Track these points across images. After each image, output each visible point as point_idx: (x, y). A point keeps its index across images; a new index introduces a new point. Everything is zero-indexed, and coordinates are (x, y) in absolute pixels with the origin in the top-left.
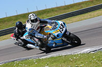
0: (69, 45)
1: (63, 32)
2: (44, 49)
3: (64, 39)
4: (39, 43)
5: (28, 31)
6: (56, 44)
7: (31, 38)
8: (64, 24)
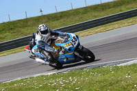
0: (82, 61)
1: (75, 46)
2: (54, 64)
3: (76, 53)
4: (49, 57)
5: (37, 43)
6: (67, 59)
7: (40, 52)
8: (77, 36)
